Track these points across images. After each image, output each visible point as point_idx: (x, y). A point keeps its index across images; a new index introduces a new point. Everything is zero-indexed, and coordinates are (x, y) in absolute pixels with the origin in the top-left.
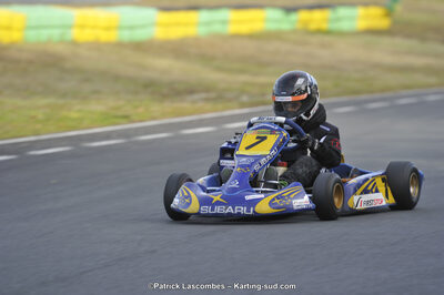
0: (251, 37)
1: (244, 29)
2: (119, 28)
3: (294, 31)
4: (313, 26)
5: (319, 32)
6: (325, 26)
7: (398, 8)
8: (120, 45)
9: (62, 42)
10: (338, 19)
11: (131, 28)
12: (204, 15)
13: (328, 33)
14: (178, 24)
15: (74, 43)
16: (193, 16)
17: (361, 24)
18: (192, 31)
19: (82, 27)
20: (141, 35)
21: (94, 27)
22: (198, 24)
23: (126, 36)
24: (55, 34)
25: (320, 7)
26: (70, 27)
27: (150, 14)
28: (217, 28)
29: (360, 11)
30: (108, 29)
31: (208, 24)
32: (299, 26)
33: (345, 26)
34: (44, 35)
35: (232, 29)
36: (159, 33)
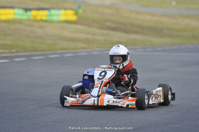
0: (6, 21)
3: (29, 20)
4: (39, 18)
5: (42, 21)
6: (44, 18)
7: (80, 11)
13: (45, 21)
17: (63, 18)
25: (43, 9)
29: (62, 12)
32: (31, 17)
33: (55, 18)
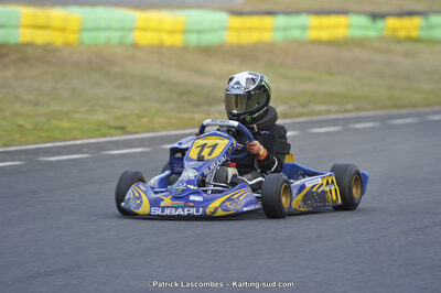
1: (325, 35)
2: (185, 31)
8: (186, 49)
9: (122, 44)
10: (430, 27)
11: (199, 32)
12: (281, 20)
14: (250, 29)
15: (135, 46)
16: (268, 21)
18: (266, 36)
19: (144, 30)
20: (209, 39)
21: (159, 30)
22: (275, 29)
23: (193, 39)
24: (115, 36)
26: (131, 30)
27: (221, 18)
28: (296, 34)
30: (172, 32)
31: (285, 29)
34: (102, 37)
35: (312, 35)
36: (230, 38)
